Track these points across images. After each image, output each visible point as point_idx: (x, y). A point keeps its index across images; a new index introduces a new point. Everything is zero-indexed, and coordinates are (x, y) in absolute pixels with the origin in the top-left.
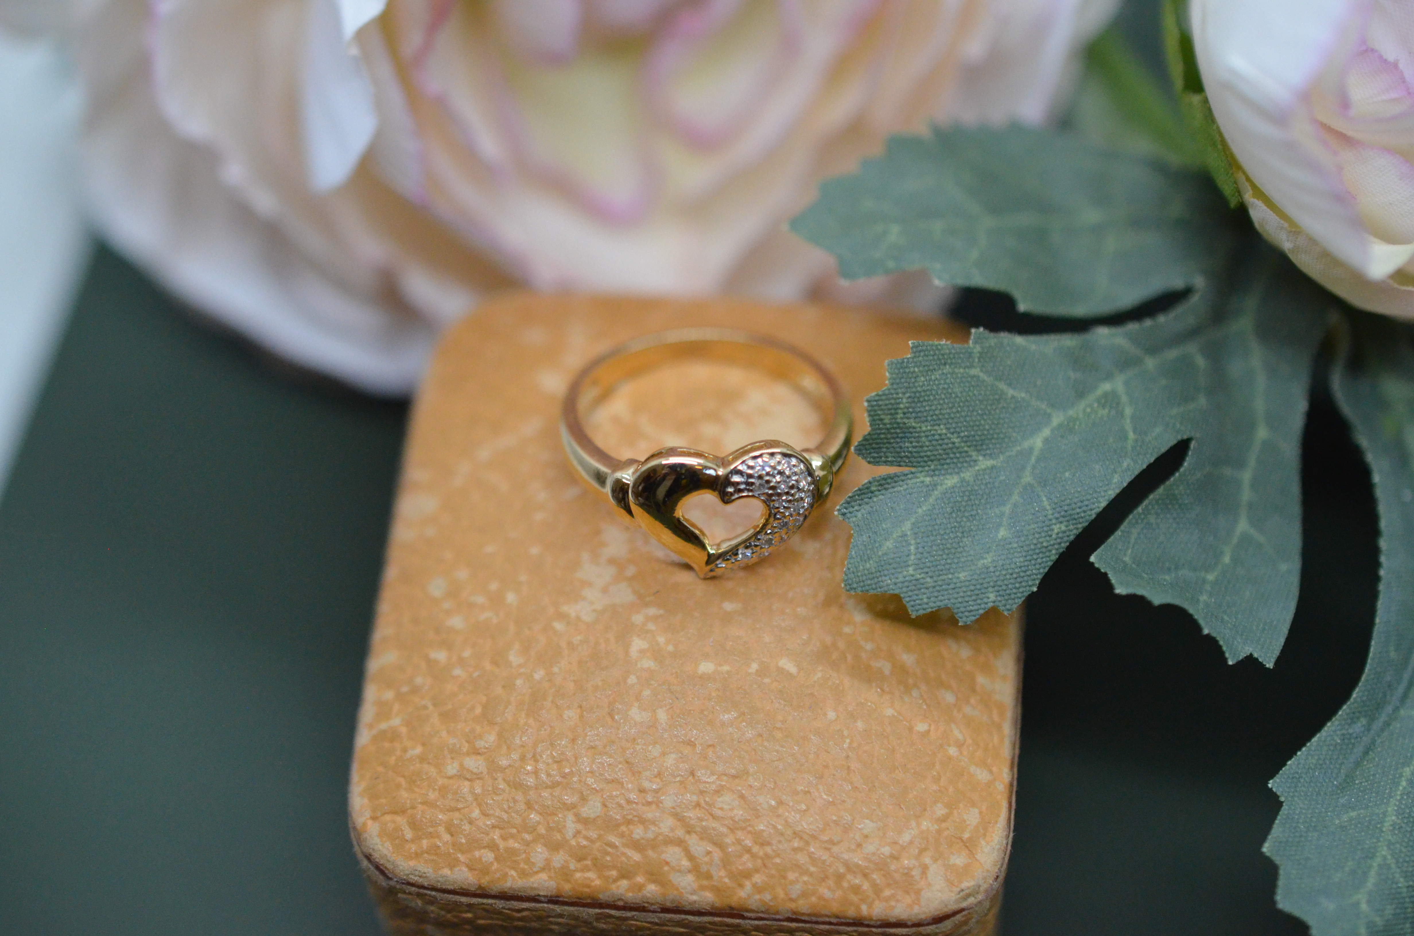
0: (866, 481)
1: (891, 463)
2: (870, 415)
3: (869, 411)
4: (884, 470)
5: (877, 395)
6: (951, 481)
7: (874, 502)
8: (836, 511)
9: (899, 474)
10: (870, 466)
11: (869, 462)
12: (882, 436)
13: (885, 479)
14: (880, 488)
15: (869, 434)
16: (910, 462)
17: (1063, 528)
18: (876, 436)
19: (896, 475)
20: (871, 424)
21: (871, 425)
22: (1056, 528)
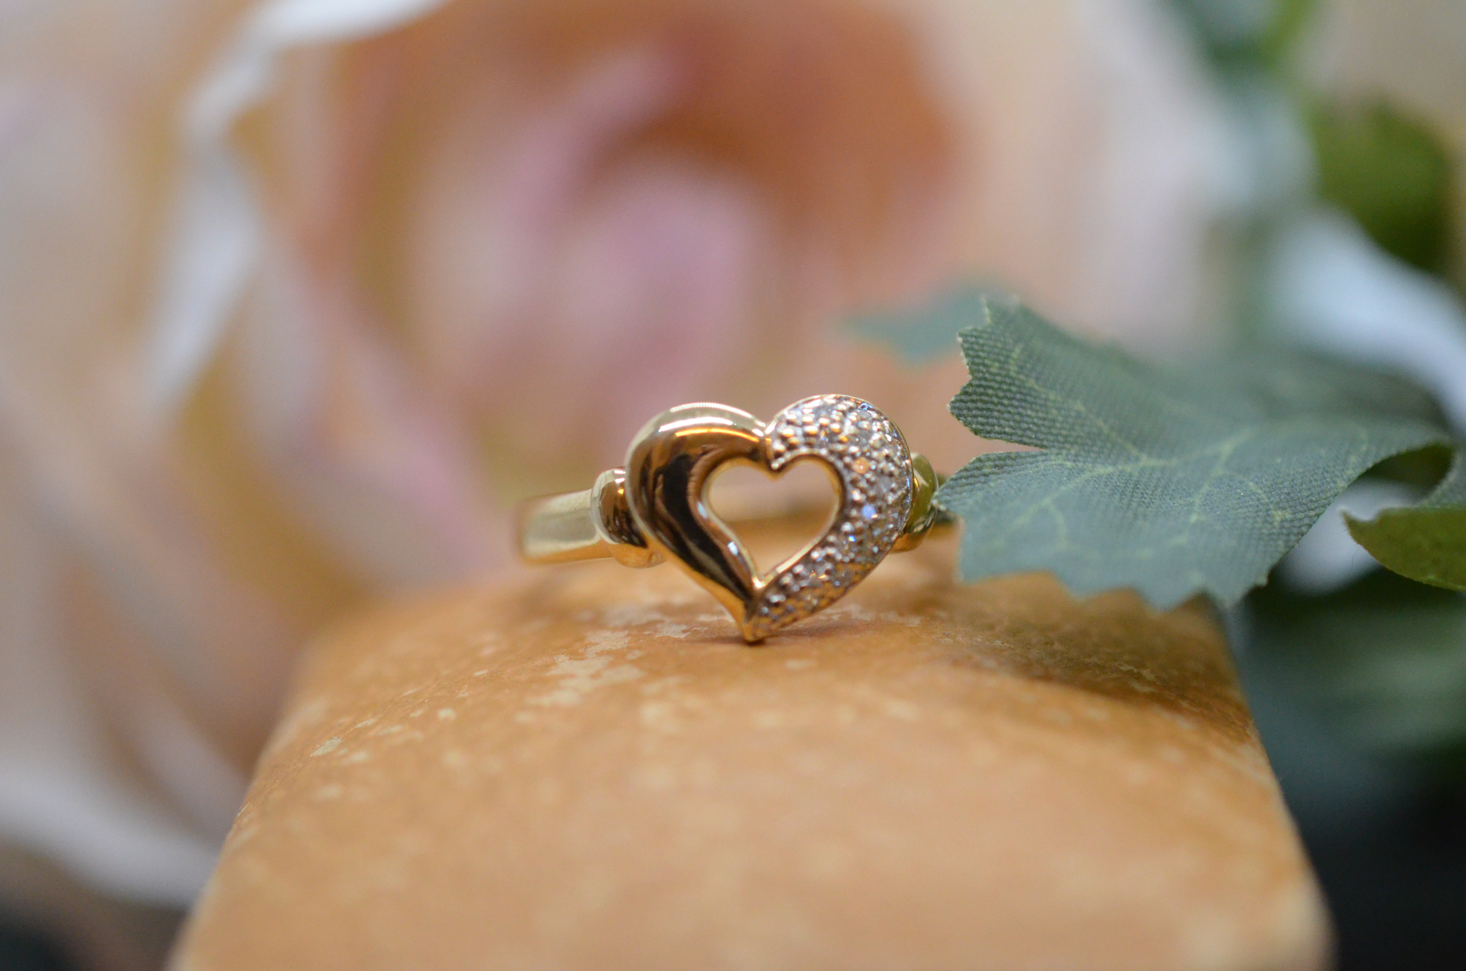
0: (974, 458)
1: (1008, 437)
2: (967, 355)
3: (965, 350)
4: (999, 447)
5: (975, 330)
6: (1103, 470)
7: (990, 487)
8: (935, 498)
9: (1023, 455)
10: (978, 438)
11: (976, 432)
12: (990, 392)
13: (1004, 459)
14: (996, 470)
15: (970, 385)
16: (1037, 438)
17: (1289, 516)
18: (982, 390)
19: (1018, 456)
20: (970, 369)
21: (972, 372)
22: (1278, 516)
